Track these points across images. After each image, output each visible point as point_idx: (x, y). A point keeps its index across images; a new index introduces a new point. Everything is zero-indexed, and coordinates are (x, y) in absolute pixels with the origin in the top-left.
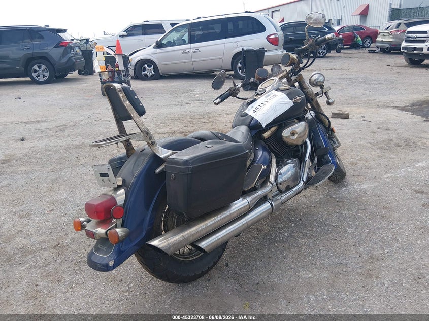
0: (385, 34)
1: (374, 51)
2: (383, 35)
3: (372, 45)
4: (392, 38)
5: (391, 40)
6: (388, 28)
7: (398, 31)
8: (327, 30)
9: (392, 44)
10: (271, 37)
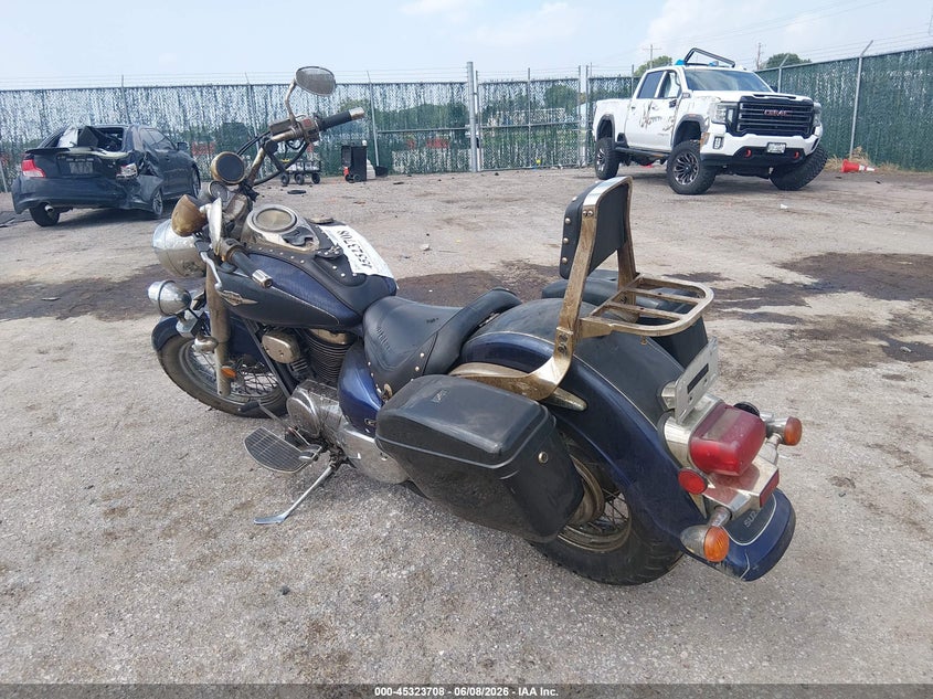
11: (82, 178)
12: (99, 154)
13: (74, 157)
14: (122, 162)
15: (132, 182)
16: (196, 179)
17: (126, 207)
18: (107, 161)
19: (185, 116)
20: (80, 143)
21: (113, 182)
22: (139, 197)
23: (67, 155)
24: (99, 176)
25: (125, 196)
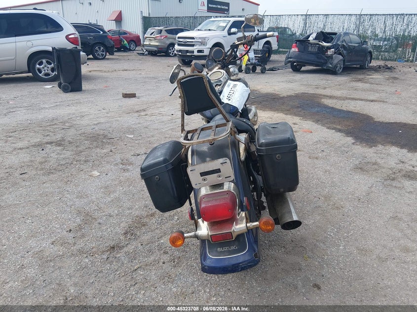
0: (151, 39)
1: (143, 54)
2: (150, 40)
3: (137, 49)
4: (157, 42)
5: (157, 44)
6: (152, 33)
7: (161, 36)
8: (102, 33)
9: (159, 47)
10: (70, 37)
11: (311, 53)
12: (321, 44)
13: (311, 44)
14: (329, 48)
15: (331, 57)
16: (369, 59)
17: (325, 68)
18: (323, 47)
19: (385, 29)
20: (316, 39)
21: (323, 56)
22: (331, 64)
23: (309, 43)
24: (319, 53)
25: (326, 63)
